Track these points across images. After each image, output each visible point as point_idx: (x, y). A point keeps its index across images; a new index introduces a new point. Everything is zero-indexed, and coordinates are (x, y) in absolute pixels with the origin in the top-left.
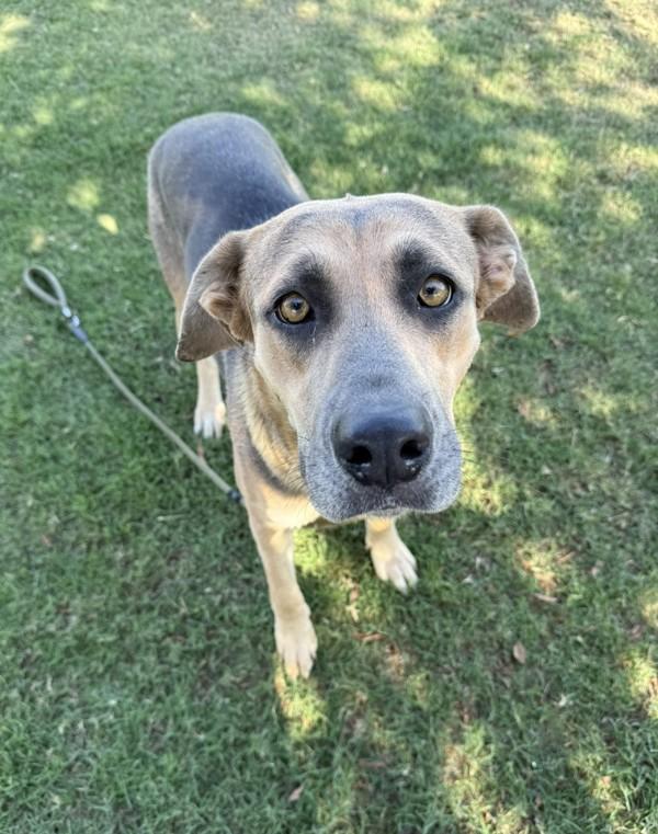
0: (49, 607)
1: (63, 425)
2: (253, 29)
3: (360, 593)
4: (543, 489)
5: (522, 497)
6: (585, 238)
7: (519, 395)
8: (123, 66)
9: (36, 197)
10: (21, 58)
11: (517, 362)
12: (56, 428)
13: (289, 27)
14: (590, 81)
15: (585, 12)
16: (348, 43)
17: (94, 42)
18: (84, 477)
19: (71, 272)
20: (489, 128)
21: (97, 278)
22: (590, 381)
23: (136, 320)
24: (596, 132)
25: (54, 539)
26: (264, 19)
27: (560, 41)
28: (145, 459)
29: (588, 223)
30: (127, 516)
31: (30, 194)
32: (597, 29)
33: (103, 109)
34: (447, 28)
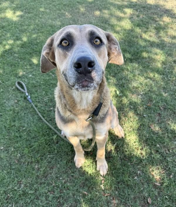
0: (16, 181)
1: (23, 127)
2: (82, 18)
3: (105, 181)
4: (157, 151)
5: (151, 153)
6: (170, 79)
7: (151, 123)
8: (47, 26)
9: (21, 61)
10: (20, 23)
11: (150, 113)
12: (21, 128)
13: (92, 18)
14: (172, 35)
15: (170, 17)
16: (107, 22)
17: (40, 19)
18: (28, 143)
19: (29, 83)
20: (144, 47)
21: (36, 85)
22: (171, 119)
23: (46, 97)
24: (173, 49)
25: (18, 161)
26: (85, 15)
27: (164, 24)
28: (45, 138)
29: (171, 74)
30: (39, 155)
31: (19, 60)
32: (174, 21)
33: (41, 38)
34: (134, 19)
